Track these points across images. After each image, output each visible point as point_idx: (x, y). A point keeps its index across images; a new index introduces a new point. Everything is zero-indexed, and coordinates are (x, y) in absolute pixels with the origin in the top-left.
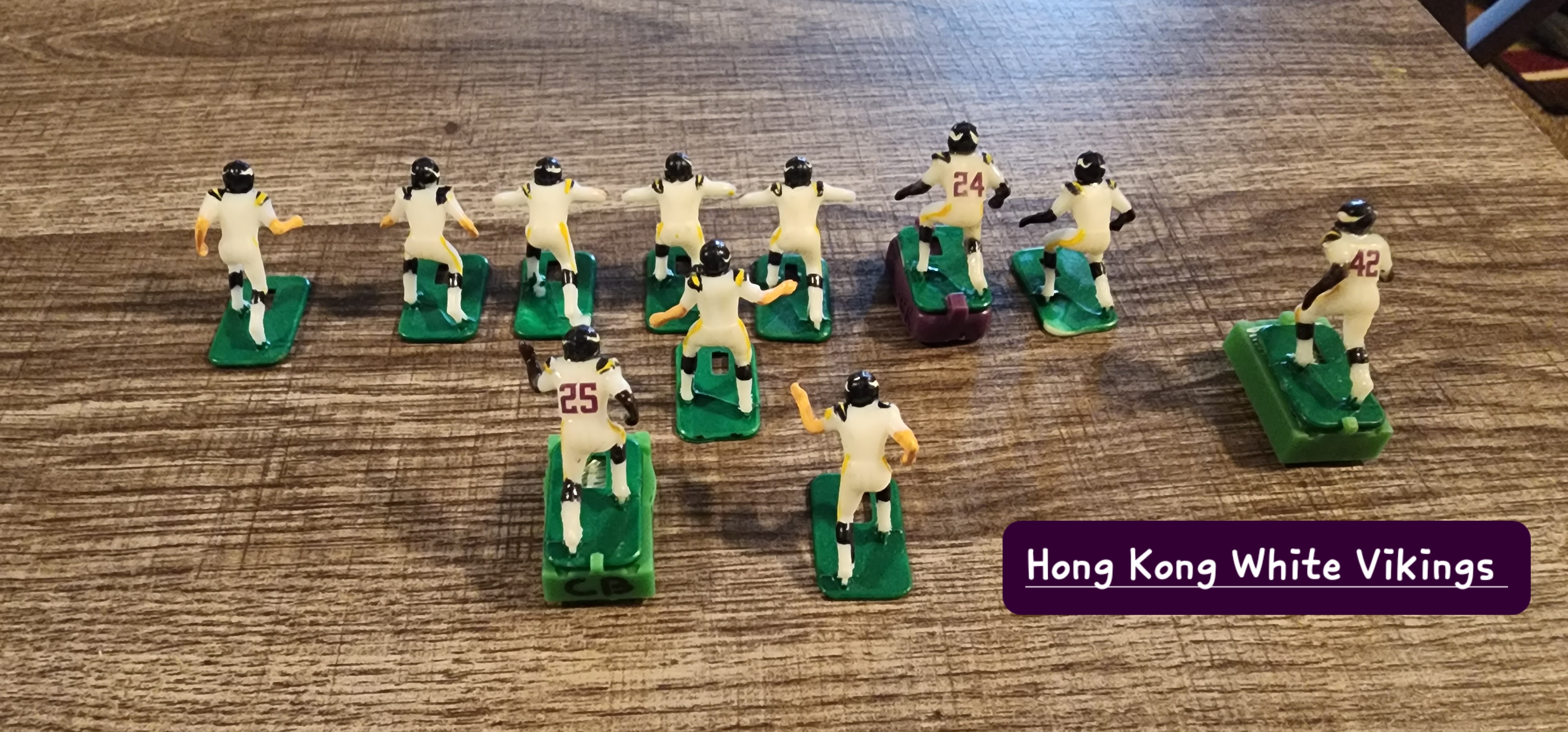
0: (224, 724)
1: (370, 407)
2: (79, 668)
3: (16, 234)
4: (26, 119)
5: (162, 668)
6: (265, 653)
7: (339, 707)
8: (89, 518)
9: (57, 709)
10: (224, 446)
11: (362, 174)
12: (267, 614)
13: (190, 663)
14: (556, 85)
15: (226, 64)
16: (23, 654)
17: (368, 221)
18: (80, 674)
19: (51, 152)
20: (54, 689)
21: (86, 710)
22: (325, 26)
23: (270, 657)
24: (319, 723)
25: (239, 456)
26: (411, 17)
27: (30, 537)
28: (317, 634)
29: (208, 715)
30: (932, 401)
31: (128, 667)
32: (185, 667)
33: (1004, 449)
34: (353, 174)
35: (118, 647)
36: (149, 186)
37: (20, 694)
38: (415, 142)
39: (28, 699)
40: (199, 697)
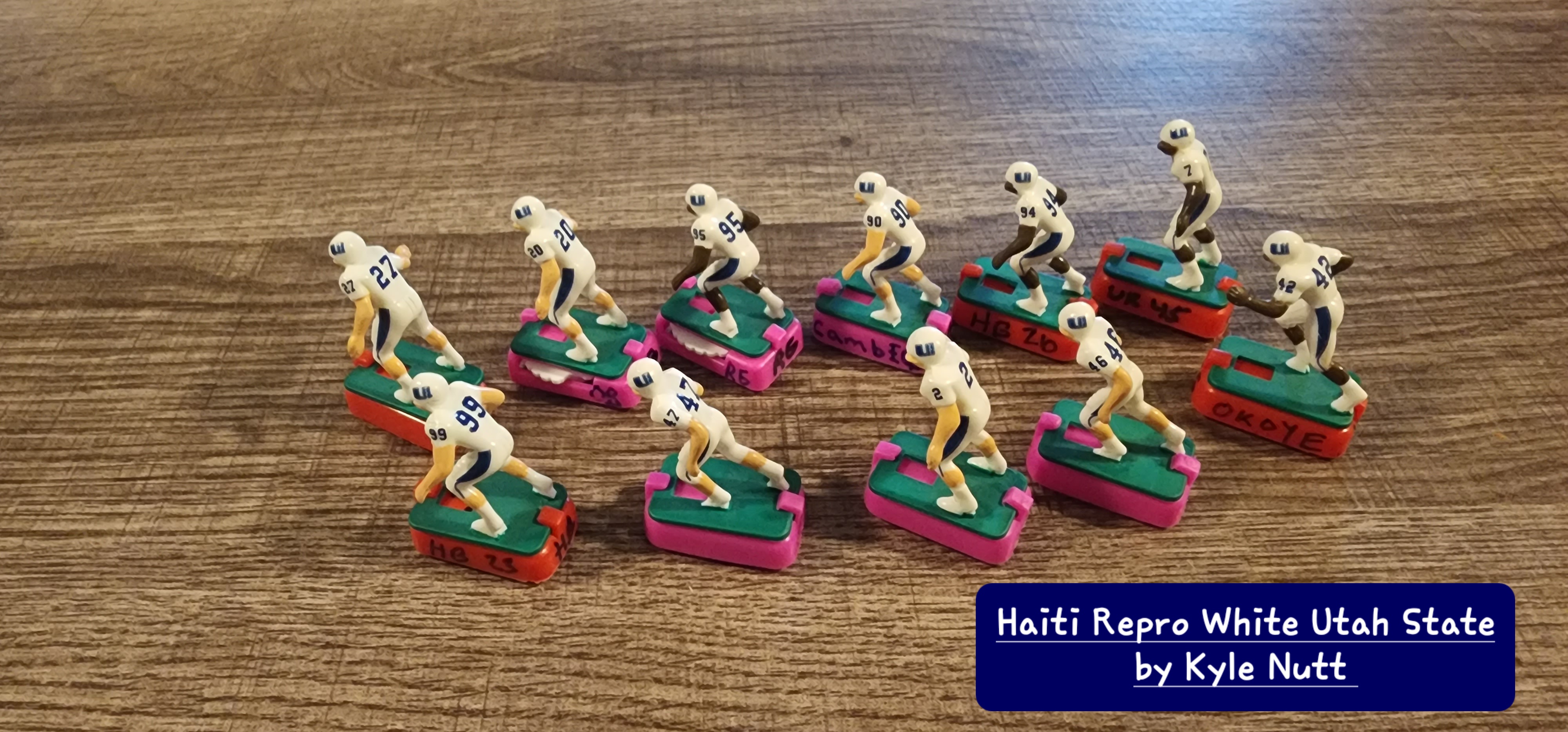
0: (828, 653)
1: (861, 381)
2: (677, 601)
3: (480, 231)
4: (453, 134)
5: (752, 603)
6: (844, 592)
7: (932, 641)
8: (637, 473)
9: (669, 636)
10: (737, 412)
11: (777, 180)
12: (833, 558)
13: (776, 598)
14: (930, 105)
15: (617, 88)
16: (619, 588)
17: (799, 221)
18: (678, 606)
19: (486, 162)
20: (659, 619)
21: (696, 637)
22: (695, 55)
23: (850, 595)
24: (918, 654)
25: (754, 422)
26: (772, 47)
27: (588, 488)
28: (886, 578)
29: (811, 645)
30: (1402, 381)
31: (721, 601)
32: (774, 602)
33: (1491, 424)
34: (769, 181)
35: (705, 584)
36: (584, 191)
37: (630, 622)
38: (816, 154)
39: (639, 627)
40: (796, 629)
